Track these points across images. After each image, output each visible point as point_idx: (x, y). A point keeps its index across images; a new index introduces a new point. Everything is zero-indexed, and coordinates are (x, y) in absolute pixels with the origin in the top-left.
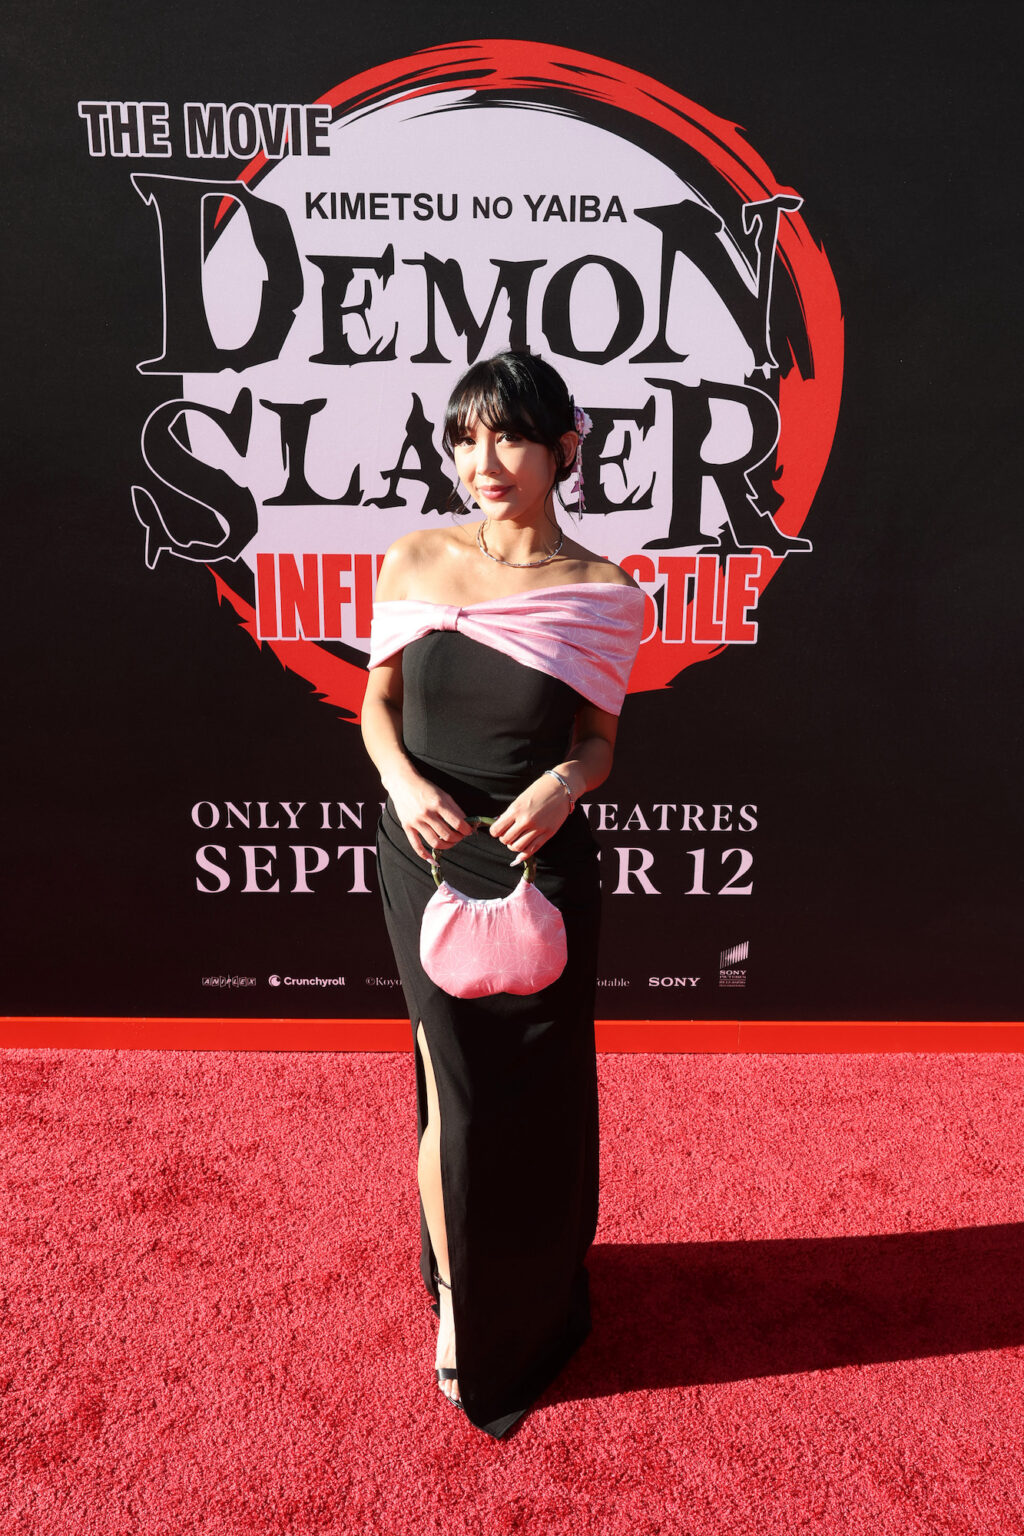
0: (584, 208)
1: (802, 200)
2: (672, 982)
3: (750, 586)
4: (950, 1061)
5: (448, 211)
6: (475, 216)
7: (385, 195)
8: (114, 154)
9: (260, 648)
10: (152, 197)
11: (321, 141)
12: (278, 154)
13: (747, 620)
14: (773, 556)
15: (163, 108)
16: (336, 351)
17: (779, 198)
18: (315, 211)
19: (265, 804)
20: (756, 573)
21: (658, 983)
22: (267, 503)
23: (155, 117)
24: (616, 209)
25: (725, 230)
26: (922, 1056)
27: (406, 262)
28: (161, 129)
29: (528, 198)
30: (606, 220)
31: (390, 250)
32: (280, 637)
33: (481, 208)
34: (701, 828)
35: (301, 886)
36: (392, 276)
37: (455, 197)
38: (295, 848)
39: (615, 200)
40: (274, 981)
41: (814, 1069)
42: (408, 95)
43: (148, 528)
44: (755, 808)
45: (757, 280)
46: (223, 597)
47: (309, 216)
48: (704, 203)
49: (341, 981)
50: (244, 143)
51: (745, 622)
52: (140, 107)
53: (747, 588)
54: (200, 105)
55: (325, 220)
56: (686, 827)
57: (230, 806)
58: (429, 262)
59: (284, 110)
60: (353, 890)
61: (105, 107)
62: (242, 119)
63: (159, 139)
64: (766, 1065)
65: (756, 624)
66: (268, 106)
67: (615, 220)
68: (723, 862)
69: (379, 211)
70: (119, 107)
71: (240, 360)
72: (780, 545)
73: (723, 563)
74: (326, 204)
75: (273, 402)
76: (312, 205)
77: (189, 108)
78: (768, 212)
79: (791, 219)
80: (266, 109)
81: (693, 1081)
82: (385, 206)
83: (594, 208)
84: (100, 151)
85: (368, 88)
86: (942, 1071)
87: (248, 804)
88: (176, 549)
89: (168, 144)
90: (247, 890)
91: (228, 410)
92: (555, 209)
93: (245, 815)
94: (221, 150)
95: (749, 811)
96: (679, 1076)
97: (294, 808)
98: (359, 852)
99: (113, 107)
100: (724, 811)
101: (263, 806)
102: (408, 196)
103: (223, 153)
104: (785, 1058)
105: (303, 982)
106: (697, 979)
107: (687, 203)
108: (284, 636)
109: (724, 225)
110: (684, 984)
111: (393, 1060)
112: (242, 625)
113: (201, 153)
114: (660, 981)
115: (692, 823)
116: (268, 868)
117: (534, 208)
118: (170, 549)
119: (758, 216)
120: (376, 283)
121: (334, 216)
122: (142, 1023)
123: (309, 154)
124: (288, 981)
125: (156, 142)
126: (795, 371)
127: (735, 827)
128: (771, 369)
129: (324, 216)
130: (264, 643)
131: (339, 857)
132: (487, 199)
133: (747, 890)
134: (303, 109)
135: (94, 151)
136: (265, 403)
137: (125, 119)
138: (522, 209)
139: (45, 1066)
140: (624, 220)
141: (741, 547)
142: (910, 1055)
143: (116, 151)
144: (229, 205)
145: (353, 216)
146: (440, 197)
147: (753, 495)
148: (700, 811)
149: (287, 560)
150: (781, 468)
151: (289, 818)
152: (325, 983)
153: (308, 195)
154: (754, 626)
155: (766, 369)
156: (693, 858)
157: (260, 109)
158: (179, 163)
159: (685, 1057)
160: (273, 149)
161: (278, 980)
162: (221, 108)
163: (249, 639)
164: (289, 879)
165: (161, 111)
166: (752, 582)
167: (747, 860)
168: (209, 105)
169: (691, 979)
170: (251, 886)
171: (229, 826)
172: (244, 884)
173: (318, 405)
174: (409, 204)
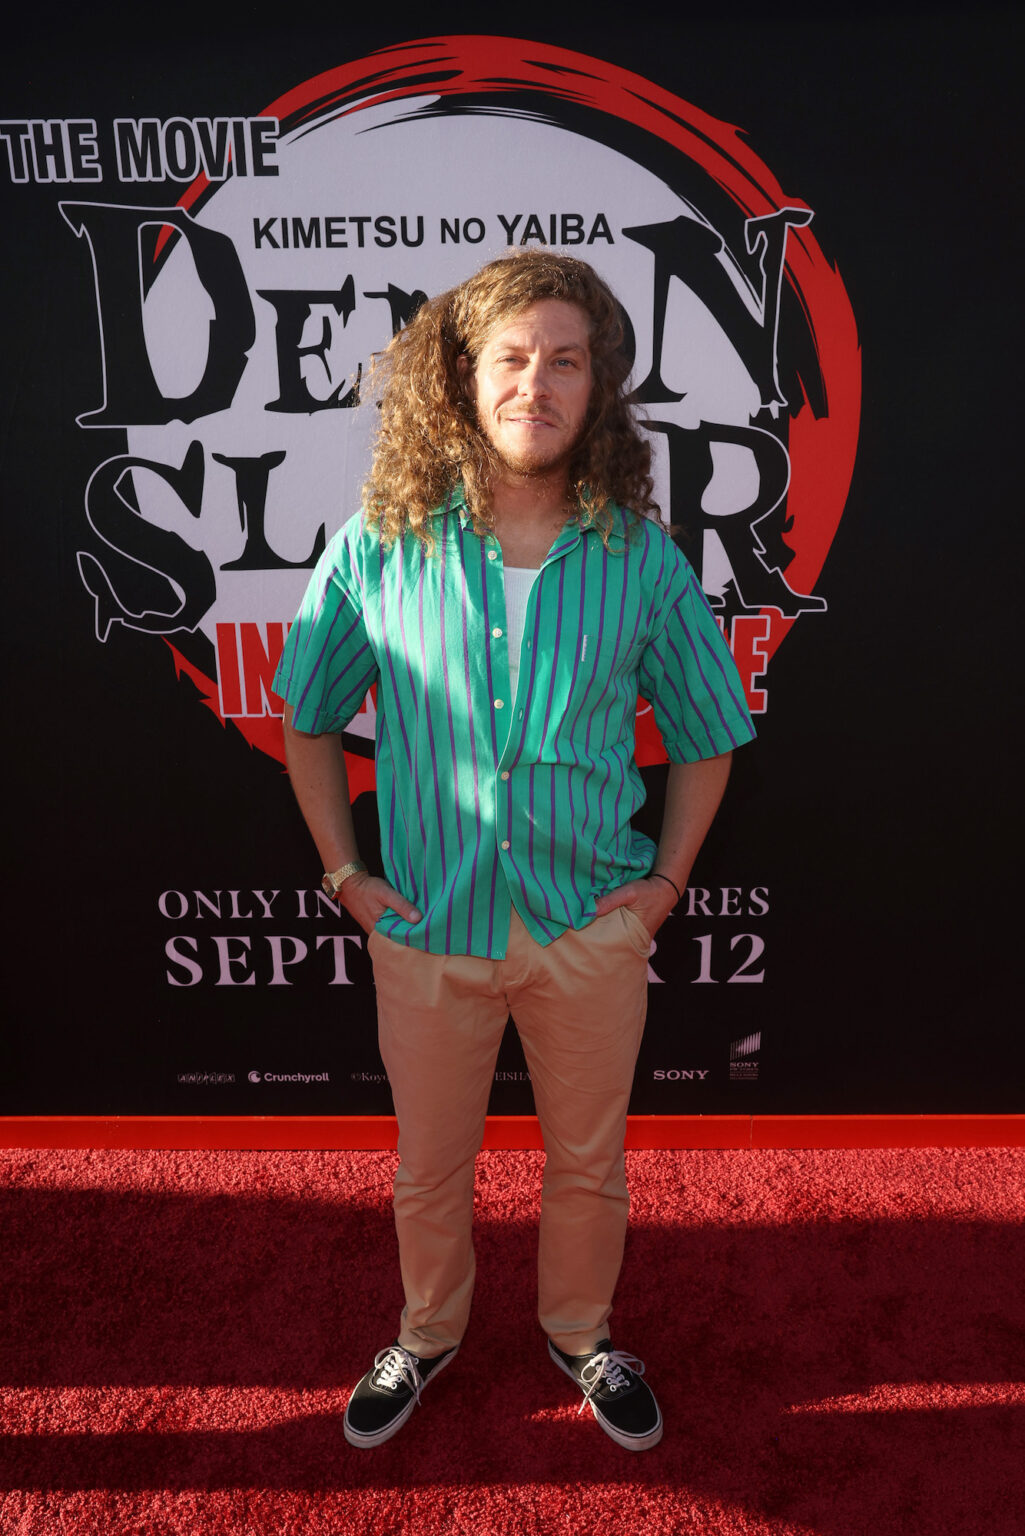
0: (565, 229)
1: (812, 213)
2: (678, 1075)
3: (758, 650)
4: (980, 1157)
5: (413, 236)
6: (444, 241)
7: (342, 220)
8: (39, 180)
9: (224, 725)
10: (83, 228)
11: (268, 160)
12: (221, 175)
13: (756, 687)
14: (783, 617)
15: (91, 125)
16: (294, 397)
17: (787, 211)
18: (264, 240)
19: (237, 892)
20: (764, 635)
21: (664, 1077)
22: (225, 567)
23: (82, 137)
24: (602, 229)
25: (726, 250)
26: (950, 1151)
27: (368, 295)
28: (89, 150)
29: (502, 218)
30: (591, 241)
31: (350, 281)
32: (245, 714)
33: (451, 231)
34: (707, 912)
35: (279, 978)
36: (352, 312)
37: (420, 220)
38: (270, 939)
39: (601, 218)
40: (254, 1078)
41: (832, 1167)
42: (363, 104)
43: (97, 597)
44: (766, 890)
45: (762, 306)
46: (181, 671)
47: (258, 245)
48: (702, 219)
49: (325, 1077)
50: (182, 164)
51: (753, 690)
52: (64, 125)
53: (755, 652)
54: (132, 121)
55: (277, 250)
56: (691, 912)
57: (199, 895)
58: (394, 295)
59: (226, 123)
60: (334, 982)
61: (25, 126)
62: (179, 136)
63: (88, 161)
64: (781, 1163)
65: (765, 691)
66: (206, 120)
67: (601, 241)
68: (732, 948)
69: (336, 238)
70: (41, 125)
71: (189, 409)
72: (791, 604)
73: (728, 625)
74: (276, 231)
75: (227, 456)
76: (261, 232)
77: (119, 124)
78: (774, 228)
79: (801, 237)
80: (205, 124)
81: (703, 1182)
82: (342, 232)
83: (577, 228)
84: (23, 177)
85: (319, 96)
86: (972, 1169)
87: (218, 893)
88: (129, 620)
89: (98, 166)
90: (222, 982)
91: (178, 466)
92: (533, 230)
93: (216, 904)
94: (157, 172)
95: (760, 894)
96: (687, 1176)
97: (268, 896)
98: (339, 942)
99: (34, 126)
100: (732, 895)
101: (234, 894)
102: (368, 219)
103: (160, 176)
104: (802, 1154)
105: (284, 1078)
106: (706, 1072)
107: (682, 219)
108: (249, 712)
109: (724, 245)
110: (691, 1077)
111: (382, 1160)
112: (203, 701)
113: (135, 177)
114: (666, 1074)
115: (698, 908)
116: (242, 960)
117: (510, 230)
118: (122, 620)
119: (762, 233)
120: (336, 320)
121: (286, 245)
122: (116, 1123)
123: (256, 174)
124: (268, 1077)
125: (85, 165)
126: (806, 410)
127: (745, 912)
128: (780, 408)
129: (275, 245)
130: (227, 719)
131: (318, 947)
132: (457, 221)
133: (759, 978)
134: (247, 123)
135: (17, 177)
136: (218, 458)
137: (48, 140)
138: (495, 231)
139: (14, 1167)
140: (611, 241)
141: (747, 607)
142: (936, 1150)
143: (40, 177)
144: (169, 235)
145: (307, 244)
146: (404, 220)
147: (761, 550)
148: (707, 895)
149: (250, 629)
150: (792, 518)
151: (263, 907)
152: (307, 1079)
153: (256, 221)
154: (762, 694)
155: (774, 407)
156: (699, 945)
157: (198, 123)
158: (111, 188)
159: (693, 1153)
160: (216, 169)
161: (258, 1076)
162: (155, 124)
163: (212, 715)
164: (266, 972)
165: (87, 129)
166: (761, 645)
167: (758, 946)
168: (142, 121)
169: (699, 1072)
170: (226, 978)
171: (199, 916)
172: (218, 978)
173: (276, 458)
174: (370, 230)
